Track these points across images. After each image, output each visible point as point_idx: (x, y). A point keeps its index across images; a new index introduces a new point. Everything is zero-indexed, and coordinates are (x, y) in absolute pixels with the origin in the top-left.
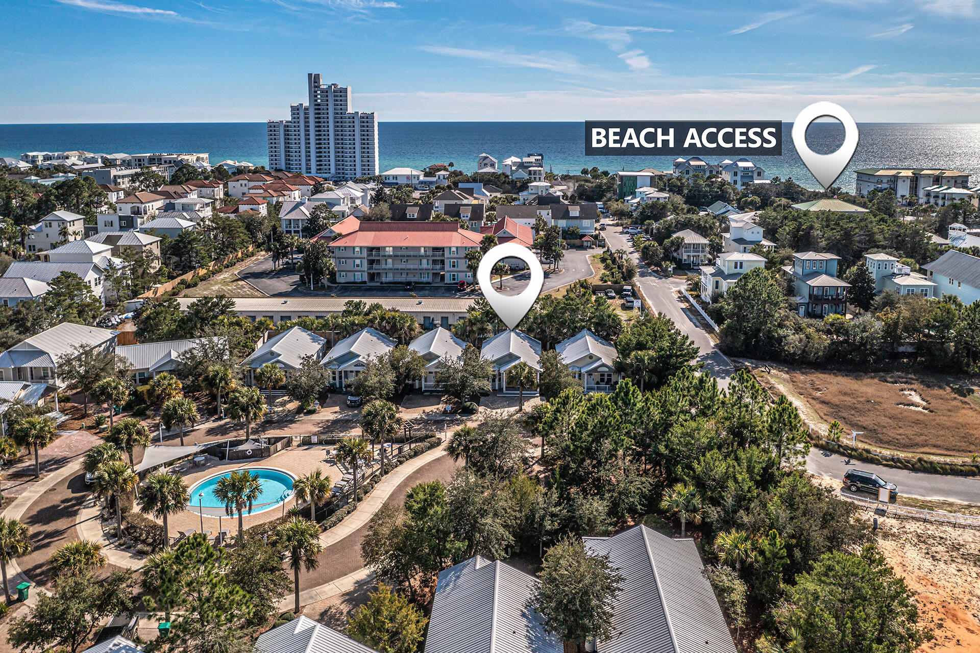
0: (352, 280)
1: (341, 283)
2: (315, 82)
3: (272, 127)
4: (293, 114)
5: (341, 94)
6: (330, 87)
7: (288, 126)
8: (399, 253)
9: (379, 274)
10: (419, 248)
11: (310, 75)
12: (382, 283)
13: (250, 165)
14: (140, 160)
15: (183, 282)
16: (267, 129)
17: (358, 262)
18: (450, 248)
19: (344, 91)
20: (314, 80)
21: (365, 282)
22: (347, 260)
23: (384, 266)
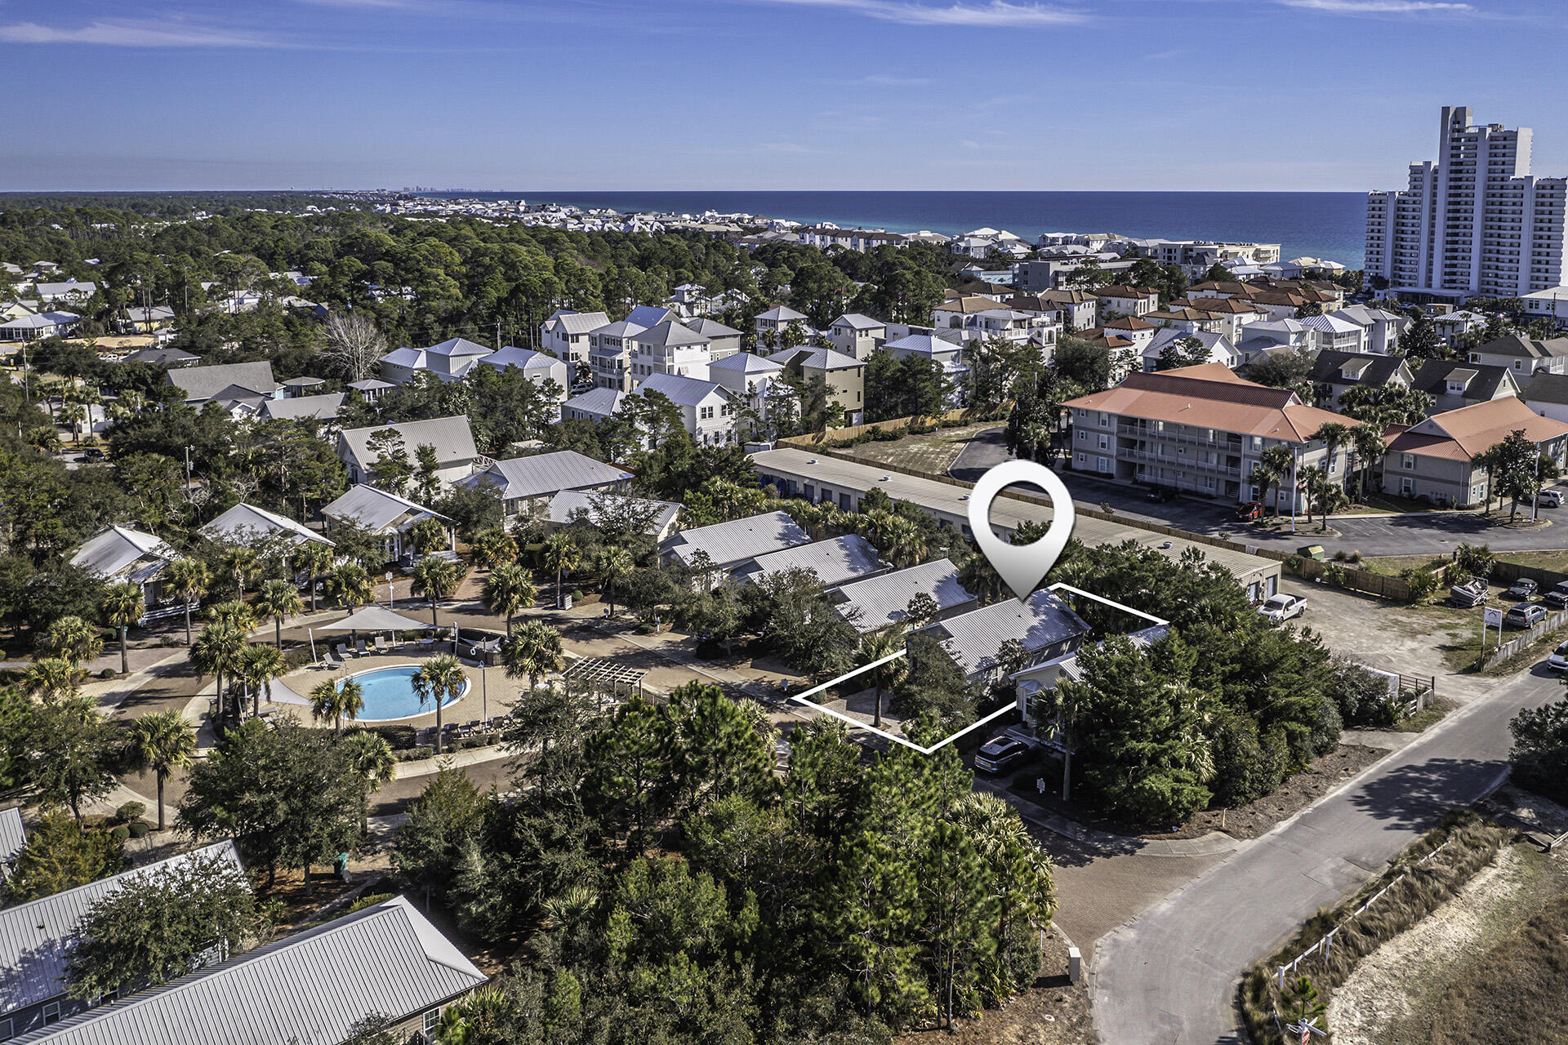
0: (1093, 468)
1: (1075, 470)
2: (1457, 122)
3: (1377, 202)
4: (1413, 180)
5: (1504, 143)
6: (1483, 130)
7: (1404, 202)
8: (1175, 435)
9: (1142, 467)
10: (1205, 431)
11: (1445, 110)
12: (1135, 482)
13: (1335, 265)
14: (1170, 251)
15: (875, 431)
16: (1366, 206)
17: (1104, 438)
18: (1252, 438)
19: (1512, 136)
20: (1453, 120)
21: (1110, 476)
22: (1089, 433)
23: (1147, 454)
